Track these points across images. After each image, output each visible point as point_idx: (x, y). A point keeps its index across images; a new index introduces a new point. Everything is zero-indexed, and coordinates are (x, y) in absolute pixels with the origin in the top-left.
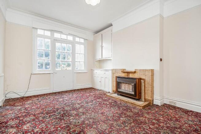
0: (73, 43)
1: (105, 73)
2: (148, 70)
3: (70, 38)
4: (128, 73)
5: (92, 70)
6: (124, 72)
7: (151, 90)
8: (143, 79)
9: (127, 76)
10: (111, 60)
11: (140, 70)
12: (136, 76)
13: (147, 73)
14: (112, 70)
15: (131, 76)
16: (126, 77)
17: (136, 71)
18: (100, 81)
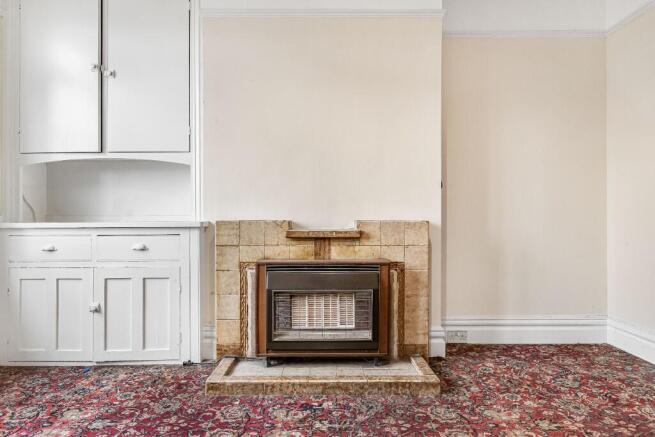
1: (144, 249)
2: (415, 224)
4: (322, 240)
6: (295, 237)
7: (426, 306)
8: (395, 265)
9: (316, 254)
10: (186, 168)
11: (383, 225)
12: (362, 253)
13: (410, 237)
14: (205, 229)
15: (337, 253)
16: (311, 259)
17: (366, 229)
18: (94, 305)
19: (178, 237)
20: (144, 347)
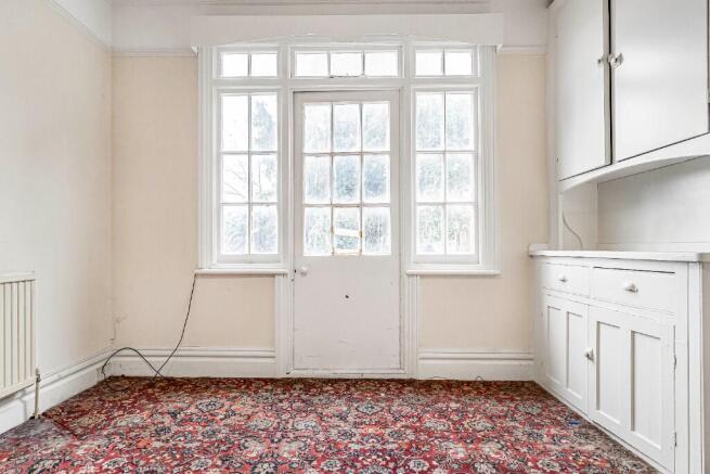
0: (400, 94)
3: (384, 64)
5: (531, 256)
18: (588, 350)
19: (672, 276)
20: (633, 429)
